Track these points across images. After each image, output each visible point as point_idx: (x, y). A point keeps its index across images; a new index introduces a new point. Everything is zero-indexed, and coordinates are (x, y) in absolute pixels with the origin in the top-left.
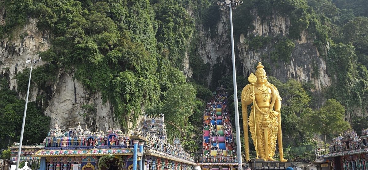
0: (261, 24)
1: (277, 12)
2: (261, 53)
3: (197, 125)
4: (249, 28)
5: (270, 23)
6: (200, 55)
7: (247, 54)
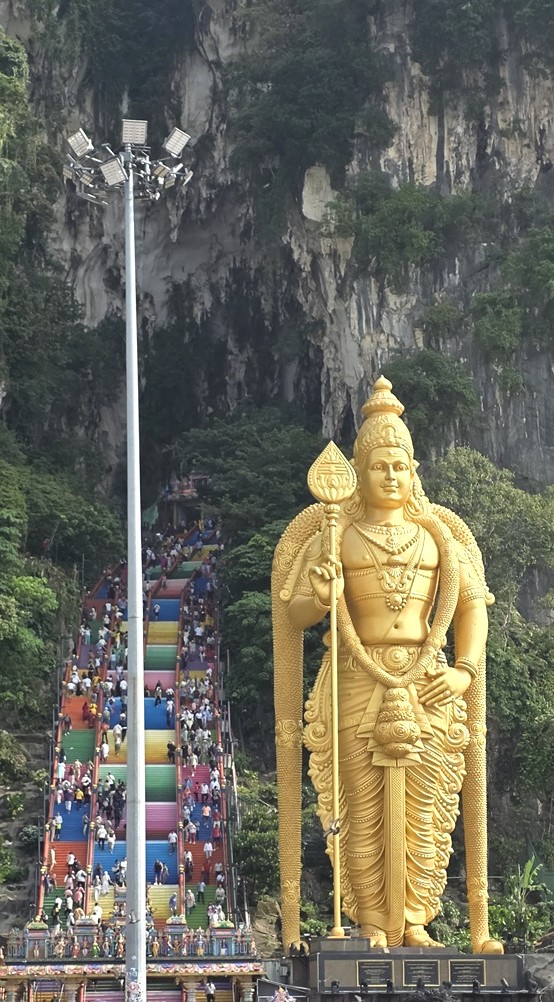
0: (431, 112)
1: (526, 48)
2: (424, 294)
3: (17, 726)
4: (358, 130)
5: (482, 113)
6: (58, 268)
7: (341, 294)
